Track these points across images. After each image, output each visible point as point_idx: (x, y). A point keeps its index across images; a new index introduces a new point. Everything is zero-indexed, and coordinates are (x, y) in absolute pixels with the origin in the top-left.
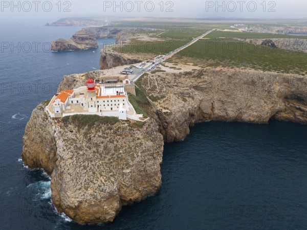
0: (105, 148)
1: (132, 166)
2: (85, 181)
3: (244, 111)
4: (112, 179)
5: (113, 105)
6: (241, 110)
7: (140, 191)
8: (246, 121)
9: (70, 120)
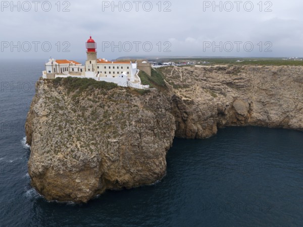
0: (93, 113)
1: (121, 136)
2: (56, 143)
3: (293, 114)
4: (93, 147)
5: (116, 73)
6: (288, 114)
7: (131, 174)
8: (294, 127)
9: (62, 82)
